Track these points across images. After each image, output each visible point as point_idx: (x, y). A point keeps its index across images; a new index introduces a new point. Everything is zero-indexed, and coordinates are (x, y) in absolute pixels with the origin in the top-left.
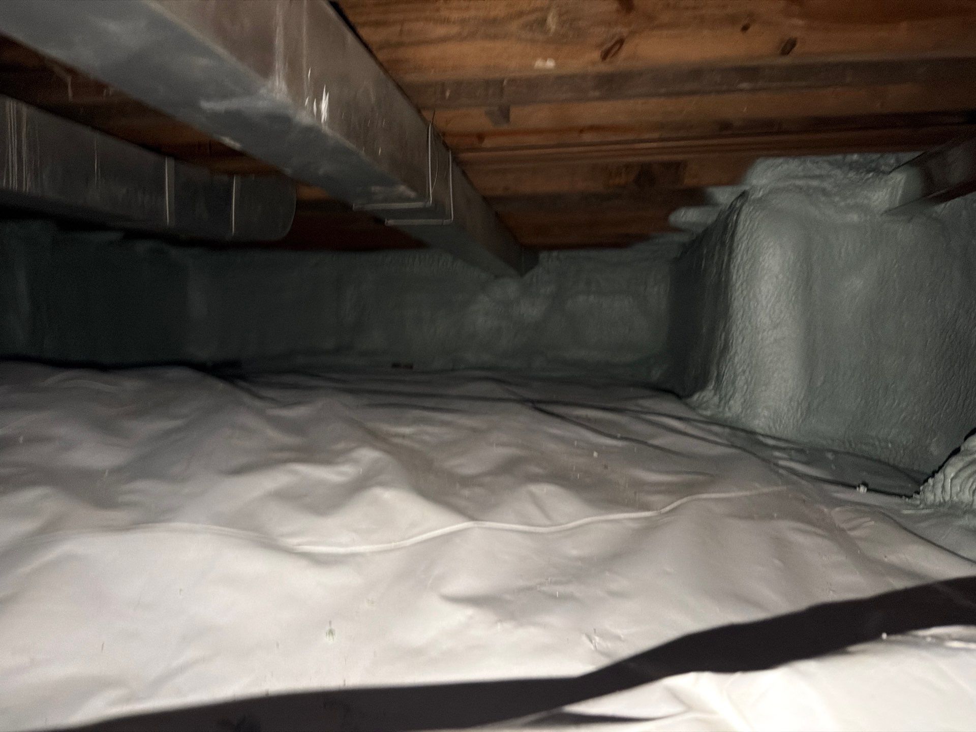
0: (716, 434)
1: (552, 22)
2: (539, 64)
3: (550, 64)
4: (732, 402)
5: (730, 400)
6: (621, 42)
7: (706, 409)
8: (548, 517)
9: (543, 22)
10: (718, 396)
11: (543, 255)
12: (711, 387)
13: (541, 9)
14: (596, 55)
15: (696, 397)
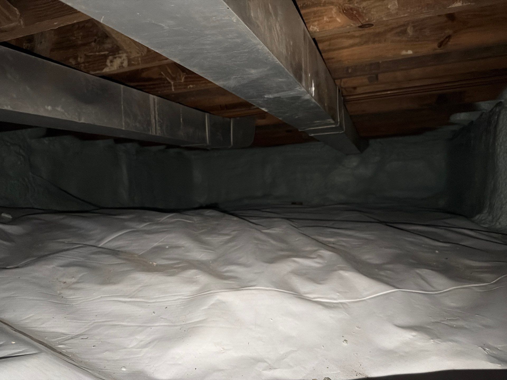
0: (495, 238)
1: (410, 31)
2: (404, 53)
3: (410, 52)
4: (501, 220)
5: (499, 218)
6: (449, 37)
7: (484, 224)
8: (432, 287)
9: (404, 32)
10: (491, 216)
11: (372, 142)
12: (486, 211)
13: (403, 25)
14: (435, 45)
15: (477, 217)
